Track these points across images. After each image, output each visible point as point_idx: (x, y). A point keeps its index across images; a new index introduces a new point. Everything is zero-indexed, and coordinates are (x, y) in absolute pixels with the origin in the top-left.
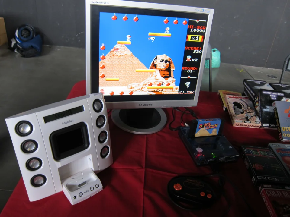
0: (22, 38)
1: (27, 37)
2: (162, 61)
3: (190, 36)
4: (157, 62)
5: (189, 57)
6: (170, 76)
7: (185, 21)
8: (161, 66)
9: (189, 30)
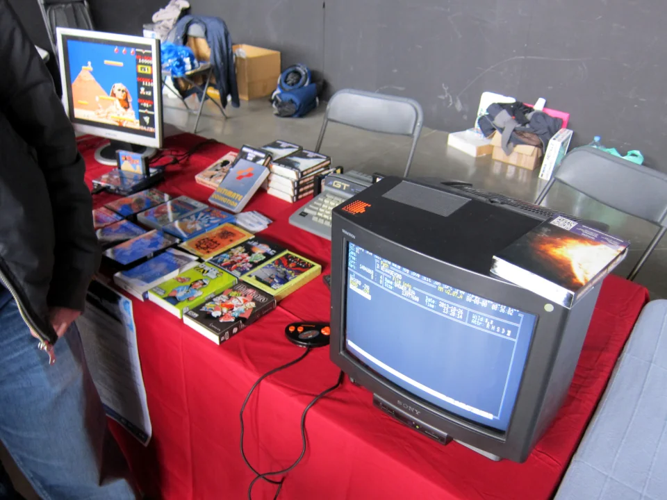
0: (284, 85)
1: (293, 84)
2: (119, 90)
3: (139, 67)
4: (116, 91)
5: (142, 89)
6: (128, 107)
7: (132, 50)
8: (120, 95)
9: (137, 61)
